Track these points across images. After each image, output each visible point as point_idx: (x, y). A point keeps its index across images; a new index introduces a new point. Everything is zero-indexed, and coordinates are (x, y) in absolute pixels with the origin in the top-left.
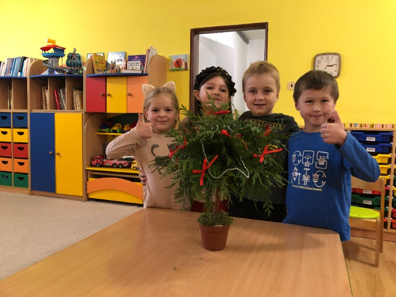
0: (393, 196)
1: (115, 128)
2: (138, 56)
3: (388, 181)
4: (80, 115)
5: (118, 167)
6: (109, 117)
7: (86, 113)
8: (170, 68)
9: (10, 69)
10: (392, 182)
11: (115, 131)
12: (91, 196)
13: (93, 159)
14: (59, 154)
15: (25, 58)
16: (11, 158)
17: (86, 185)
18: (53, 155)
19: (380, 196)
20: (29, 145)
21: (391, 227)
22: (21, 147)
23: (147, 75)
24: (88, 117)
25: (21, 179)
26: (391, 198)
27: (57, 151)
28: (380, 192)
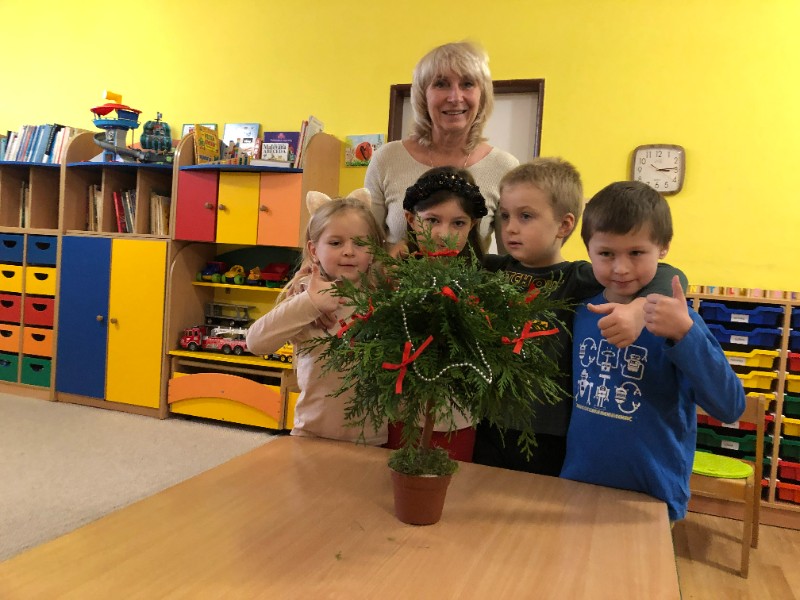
0: (782, 434)
1: (231, 274)
2: (284, 133)
3: (773, 404)
4: (163, 244)
5: (232, 353)
6: (219, 252)
7: (176, 241)
8: (347, 160)
9: (27, 147)
10: (779, 407)
11: (230, 281)
12: (175, 410)
13: (183, 335)
14: (115, 322)
15: (58, 128)
16: (18, 324)
17: (167, 386)
18: (104, 323)
19: (754, 433)
20: (57, 301)
21: (777, 498)
22: (40, 303)
23: (301, 171)
24: (179, 250)
25: (36, 368)
26: (777, 439)
27: (112, 315)
28: (755, 426)
